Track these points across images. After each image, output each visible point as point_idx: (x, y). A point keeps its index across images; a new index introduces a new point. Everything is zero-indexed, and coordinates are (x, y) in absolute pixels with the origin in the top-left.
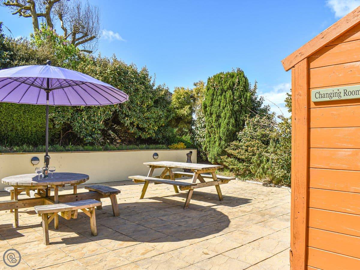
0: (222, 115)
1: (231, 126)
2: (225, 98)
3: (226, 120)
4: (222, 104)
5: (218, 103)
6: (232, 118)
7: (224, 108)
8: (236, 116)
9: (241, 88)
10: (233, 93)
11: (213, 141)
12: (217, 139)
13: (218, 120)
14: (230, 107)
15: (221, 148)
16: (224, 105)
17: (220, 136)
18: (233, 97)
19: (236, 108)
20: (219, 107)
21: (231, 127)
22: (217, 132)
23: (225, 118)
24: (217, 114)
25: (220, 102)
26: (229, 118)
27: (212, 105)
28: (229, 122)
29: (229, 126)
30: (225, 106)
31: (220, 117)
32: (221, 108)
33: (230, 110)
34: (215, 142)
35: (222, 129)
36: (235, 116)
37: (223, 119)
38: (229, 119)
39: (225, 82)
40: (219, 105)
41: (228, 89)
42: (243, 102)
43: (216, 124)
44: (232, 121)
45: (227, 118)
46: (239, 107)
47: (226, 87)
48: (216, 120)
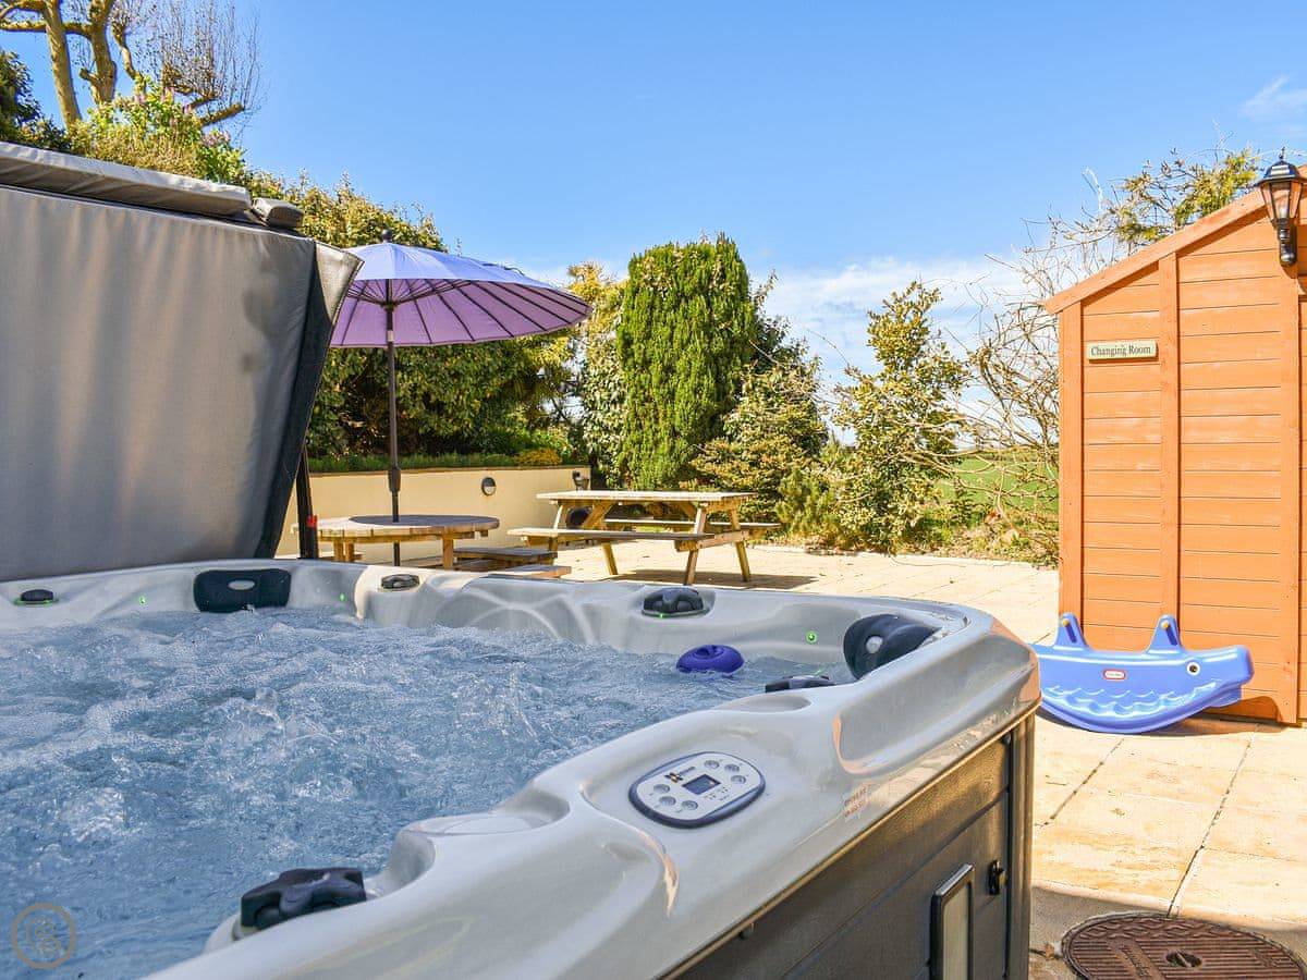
0: (680, 365)
1: (704, 396)
2: (686, 318)
3: (693, 378)
4: (677, 335)
5: (667, 331)
6: (706, 373)
7: (683, 346)
8: (717, 368)
9: (731, 290)
10: (709, 304)
11: (651, 441)
12: (663, 433)
13: (667, 381)
14: (700, 343)
15: (677, 458)
16: (686, 336)
17: (673, 426)
18: (710, 315)
19: (718, 344)
20: (669, 344)
21: (704, 401)
22: (665, 416)
23: (688, 375)
24: (665, 362)
25: (673, 328)
26: (700, 374)
27: (648, 336)
28: (700, 385)
29: (700, 398)
30: (688, 341)
31: (674, 372)
32: (675, 345)
33: (703, 351)
34: (656, 443)
35: (679, 406)
36: (715, 370)
37: (682, 376)
38: (699, 378)
39: (686, 272)
40: (671, 338)
41: (695, 291)
42: (736, 330)
43: (661, 391)
44: (708, 382)
45: (693, 375)
46: (725, 343)
47: (688, 288)
48: (663, 381)
